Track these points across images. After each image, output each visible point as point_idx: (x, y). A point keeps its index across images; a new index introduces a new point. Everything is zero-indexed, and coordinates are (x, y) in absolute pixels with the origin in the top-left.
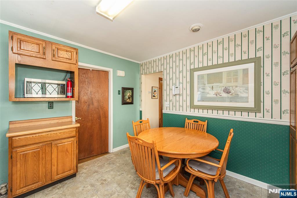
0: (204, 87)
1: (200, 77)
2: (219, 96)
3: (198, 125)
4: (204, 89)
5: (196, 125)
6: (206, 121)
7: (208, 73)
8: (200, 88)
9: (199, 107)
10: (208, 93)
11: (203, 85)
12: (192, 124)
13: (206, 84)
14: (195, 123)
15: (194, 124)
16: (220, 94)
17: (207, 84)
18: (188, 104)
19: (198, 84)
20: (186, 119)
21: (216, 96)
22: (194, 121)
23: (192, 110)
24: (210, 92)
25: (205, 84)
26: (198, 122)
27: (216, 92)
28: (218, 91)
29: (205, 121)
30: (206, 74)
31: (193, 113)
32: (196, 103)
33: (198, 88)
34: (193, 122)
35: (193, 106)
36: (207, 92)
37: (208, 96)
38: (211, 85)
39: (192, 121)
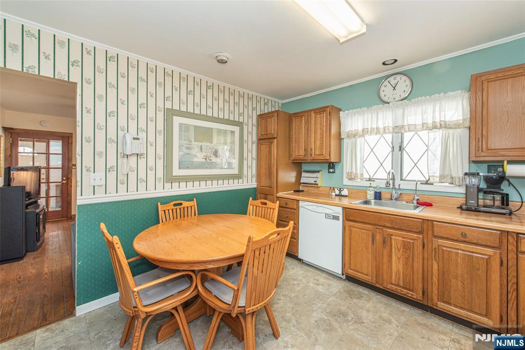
0: (190, 145)
1: (184, 128)
2: (209, 161)
3: (182, 210)
4: (188, 148)
5: (178, 210)
6: (195, 199)
7: (196, 125)
8: (182, 146)
9: (180, 179)
10: (195, 156)
11: (187, 142)
12: (171, 211)
13: (193, 141)
14: (176, 207)
15: (174, 211)
16: (210, 159)
17: (195, 141)
18: (160, 174)
19: (180, 139)
20: (159, 204)
21: (205, 160)
22: (175, 205)
23: (168, 185)
24: (197, 154)
25: (190, 141)
26: (181, 204)
27: (205, 154)
28: (208, 154)
29: (193, 200)
30: (192, 125)
31: (170, 190)
32: (177, 172)
33: (179, 146)
34: (173, 207)
35: (170, 178)
36: (194, 153)
37: (195, 160)
38: (199, 144)
39: (170, 206)
